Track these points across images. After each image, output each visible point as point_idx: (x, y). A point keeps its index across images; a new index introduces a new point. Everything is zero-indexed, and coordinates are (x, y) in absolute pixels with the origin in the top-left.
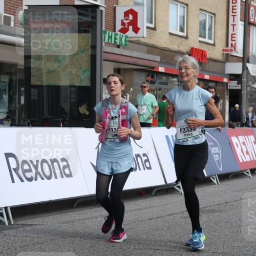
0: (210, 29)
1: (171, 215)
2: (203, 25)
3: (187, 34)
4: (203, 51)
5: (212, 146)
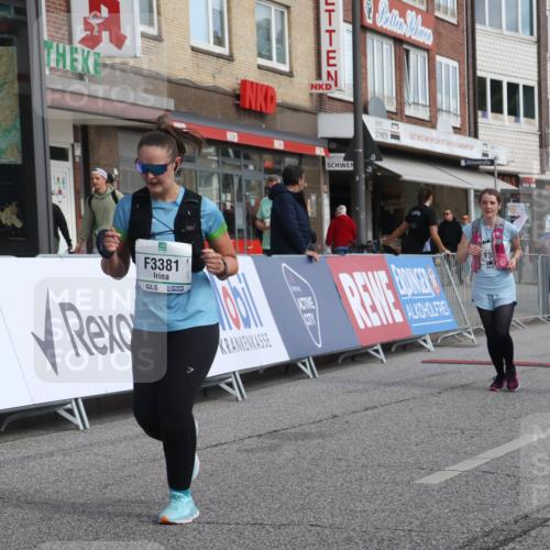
0: (280, 40)
1: (216, 446)
2: (264, 30)
3: (231, 49)
4: (267, 88)
5: (298, 295)
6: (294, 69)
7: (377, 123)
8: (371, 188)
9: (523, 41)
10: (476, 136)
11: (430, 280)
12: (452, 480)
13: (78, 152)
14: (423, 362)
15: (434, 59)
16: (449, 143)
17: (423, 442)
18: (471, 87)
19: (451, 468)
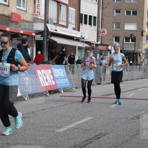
7: (51, 26)
8: (48, 45)
9: (94, 3)
10: (79, 31)
11: (63, 72)
12: (66, 130)
14: (60, 96)
15: (68, 8)
16: (71, 33)
17: (58, 120)
18: (79, 16)
19: (66, 127)
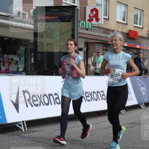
0: (140, 19)
2: (136, 17)
3: (127, 22)
4: (136, 32)
5: (141, 87)
6: (144, 27)
13: (85, 49)
